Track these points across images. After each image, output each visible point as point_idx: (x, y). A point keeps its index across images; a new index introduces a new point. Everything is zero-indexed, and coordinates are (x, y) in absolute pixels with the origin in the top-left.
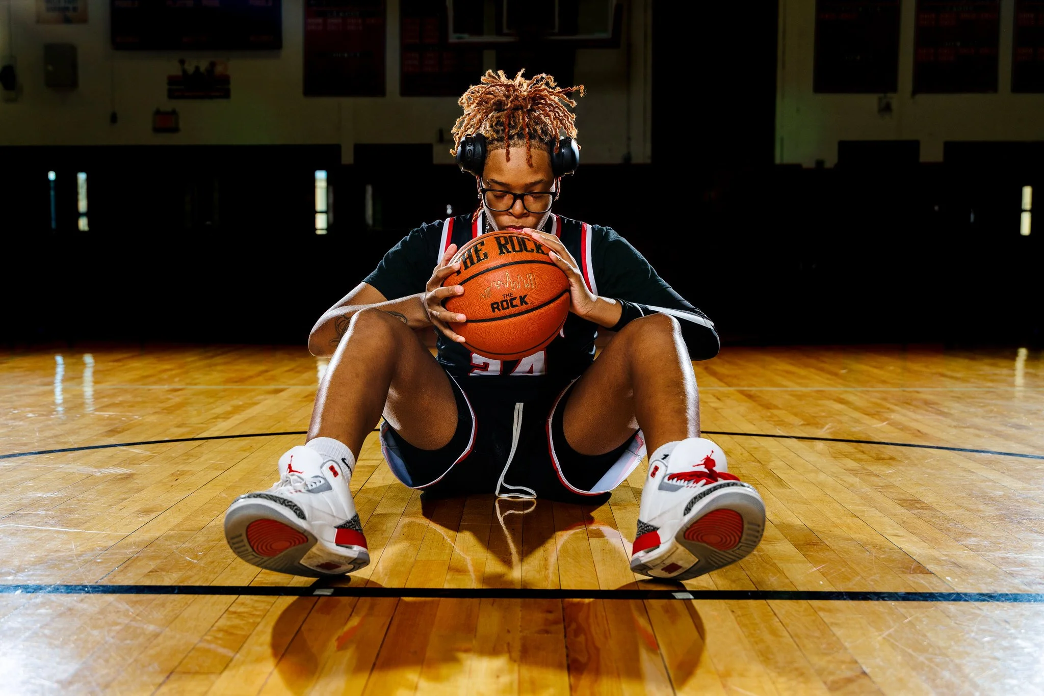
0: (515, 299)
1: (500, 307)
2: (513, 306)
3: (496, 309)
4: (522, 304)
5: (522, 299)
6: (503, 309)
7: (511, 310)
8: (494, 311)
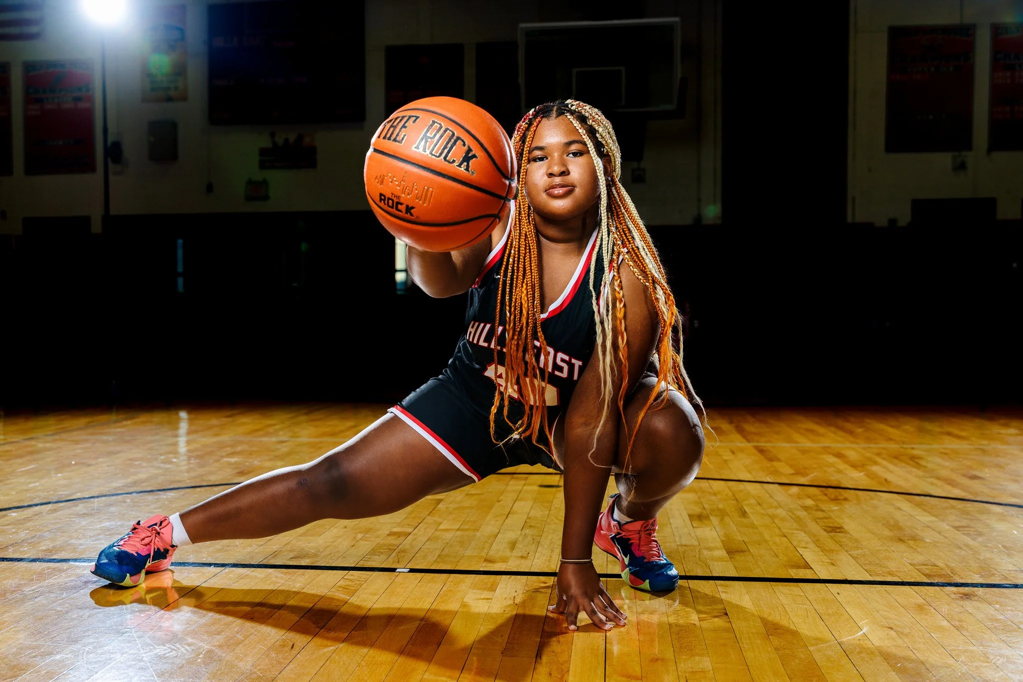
0: (402, 204)
1: (386, 202)
2: (397, 209)
3: (383, 201)
4: (406, 213)
5: (409, 209)
6: (388, 205)
7: (394, 211)
8: (380, 201)
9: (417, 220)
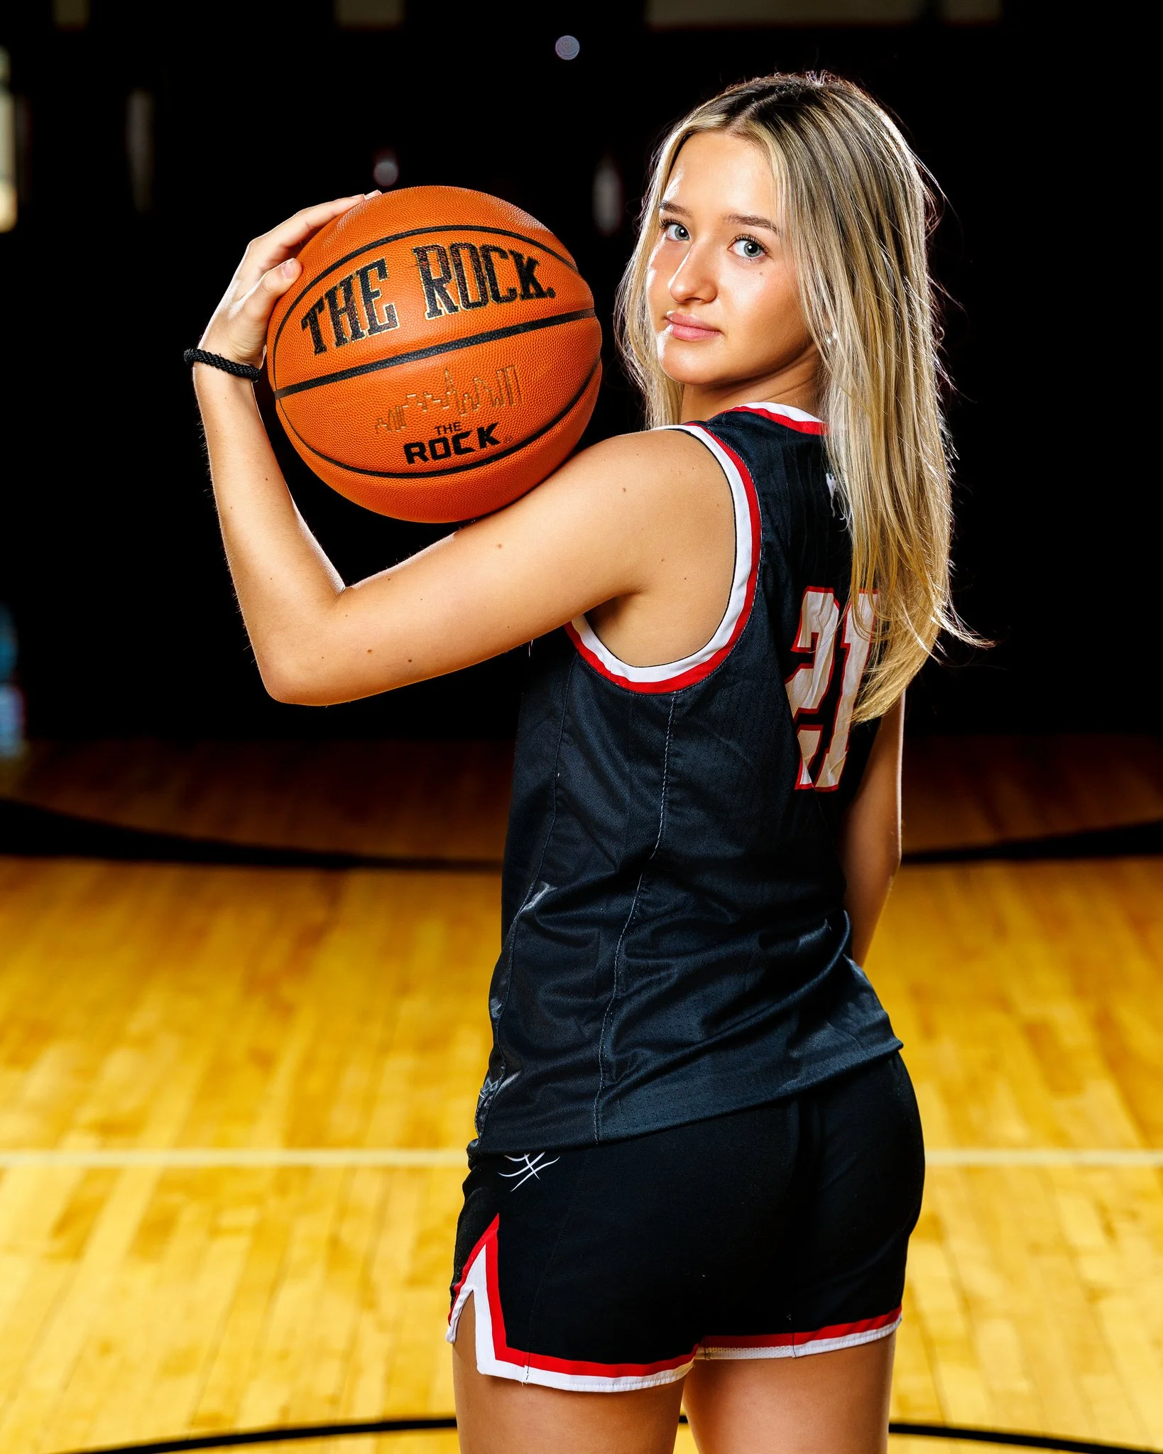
0: (466, 435)
1: (428, 453)
2: (459, 451)
3: (416, 458)
4: (483, 445)
5: (485, 436)
6: (435, 457)
7: (455, 459)
8: (411, 460)
9: (509, 444)
